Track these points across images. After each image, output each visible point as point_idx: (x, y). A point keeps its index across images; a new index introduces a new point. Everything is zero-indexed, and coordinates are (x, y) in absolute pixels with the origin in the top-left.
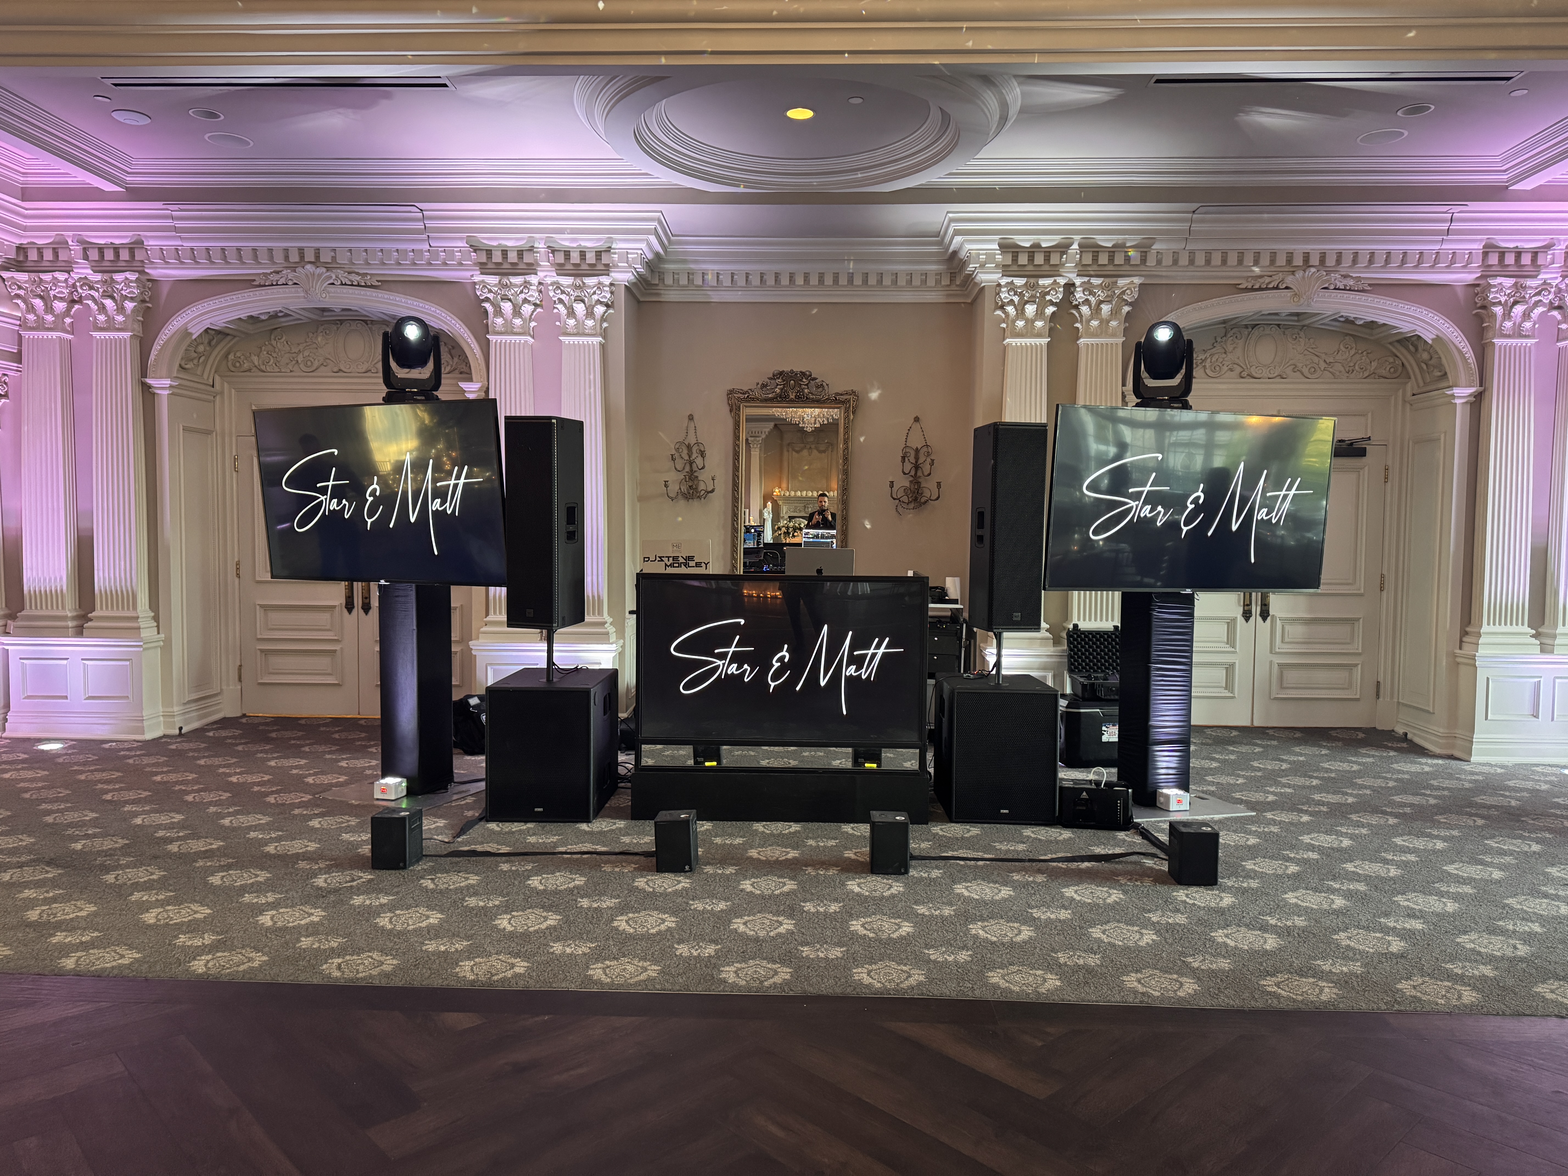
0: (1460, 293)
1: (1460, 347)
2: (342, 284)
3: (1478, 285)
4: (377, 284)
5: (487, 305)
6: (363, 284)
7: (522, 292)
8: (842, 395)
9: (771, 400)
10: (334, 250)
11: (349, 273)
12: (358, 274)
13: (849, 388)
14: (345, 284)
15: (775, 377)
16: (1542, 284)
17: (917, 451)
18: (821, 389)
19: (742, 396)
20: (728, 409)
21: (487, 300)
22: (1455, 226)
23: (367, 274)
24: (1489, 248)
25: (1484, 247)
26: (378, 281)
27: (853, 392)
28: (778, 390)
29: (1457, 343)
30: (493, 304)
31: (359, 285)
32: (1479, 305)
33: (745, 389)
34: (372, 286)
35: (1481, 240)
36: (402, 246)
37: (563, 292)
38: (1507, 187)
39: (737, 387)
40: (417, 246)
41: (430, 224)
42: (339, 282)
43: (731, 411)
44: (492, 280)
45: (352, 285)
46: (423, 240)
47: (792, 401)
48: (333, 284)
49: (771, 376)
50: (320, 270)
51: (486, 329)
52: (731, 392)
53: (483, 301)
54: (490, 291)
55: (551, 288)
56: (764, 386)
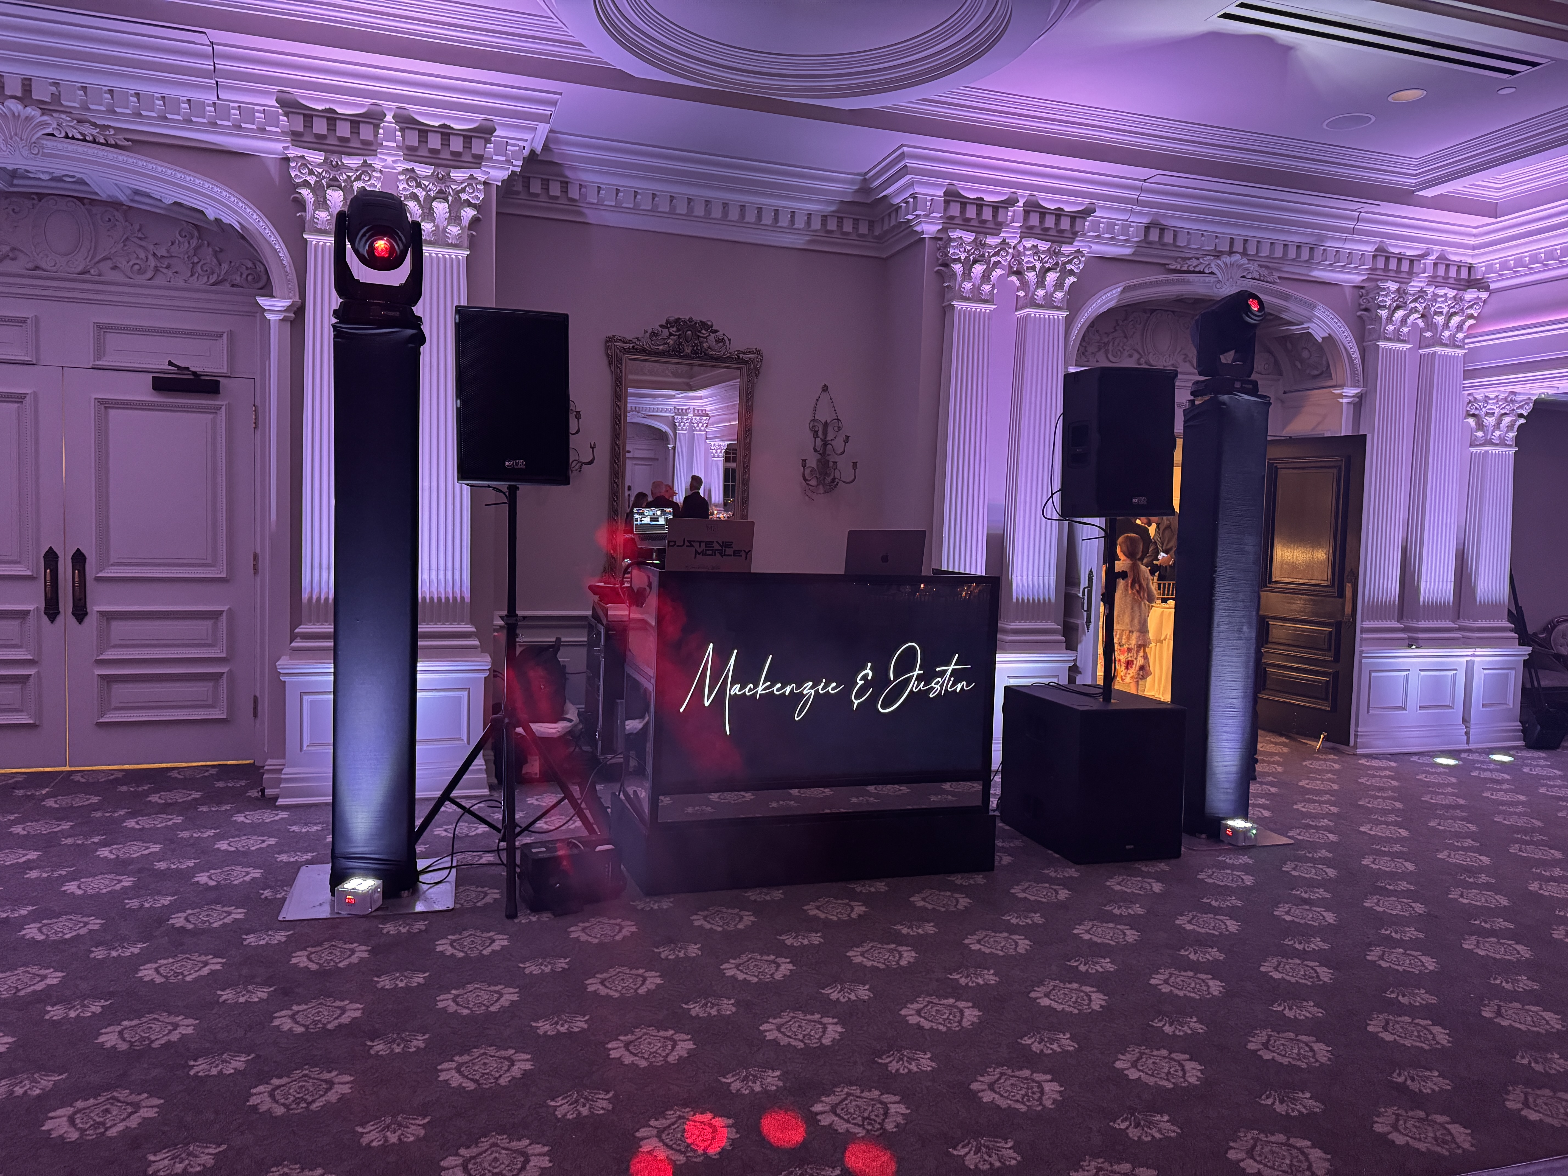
0: (1348, 292)
1: (1348, 346)
2: (67, 137)
3: (1362, 288)
4: (126, 143)
5: (305, 192)
6: (103, 141)
7: (358, 178)
8: (744, 353)
9: (662, 354)
10: (56, 84)
11: (80, 122)
12: (95, 125)
13: (753, 347)
14: (73, 138)
15: (668, 324)
16: (1419, 292)
17: (826, 425)
18: (721, 344)
19: (626, 346)
20: (605, 361)
21: (306, 184)
22: (1361, 226)
23: (109, 126)
24: (1381, 251)
25: (1376, 250)
26: (127, 140)
27: (758, 352)
28: (670, 341)
29: (1346, 343)
30: (314, 190)
31: (94, 142)
32: (1363, 307)
33: (629, 337)
34: (116, 146)
35: (1375, 243)
36: (171, 92)
37: (419, 185)
38: (1413, 192)
39: (618, 333)
40: (196, 95)
41: (222, 65)
42: (63, 134)
43: (610, 364)
44: (316, 157)
45: (85, 140)
46: (207, 88)
47: (687, 357)
48: (53, 135)
49: (664, 323)
50: (31, 111)
51: (301, 226)
52: (610, 339)
53: (299, 185)
54: (311, 172)
55: (401, 177)
56: (654, 334)
